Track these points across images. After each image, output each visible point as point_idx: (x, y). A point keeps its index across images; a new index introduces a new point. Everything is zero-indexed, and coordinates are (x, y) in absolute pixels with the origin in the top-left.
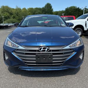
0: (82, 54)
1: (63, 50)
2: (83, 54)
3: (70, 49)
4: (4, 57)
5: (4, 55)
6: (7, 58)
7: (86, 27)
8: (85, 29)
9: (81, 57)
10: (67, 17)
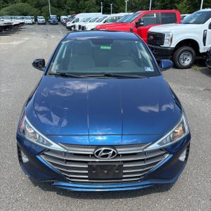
0: (185, 152)
1: (145, 152)
2: (188, 151)
3: (161, 149)
4: (20, 157)
5: (19, 152)
6: (25, 159)
7: (205, 45)
8: (202, 49)
9: (182, 158)
10: (160, 14)
